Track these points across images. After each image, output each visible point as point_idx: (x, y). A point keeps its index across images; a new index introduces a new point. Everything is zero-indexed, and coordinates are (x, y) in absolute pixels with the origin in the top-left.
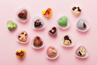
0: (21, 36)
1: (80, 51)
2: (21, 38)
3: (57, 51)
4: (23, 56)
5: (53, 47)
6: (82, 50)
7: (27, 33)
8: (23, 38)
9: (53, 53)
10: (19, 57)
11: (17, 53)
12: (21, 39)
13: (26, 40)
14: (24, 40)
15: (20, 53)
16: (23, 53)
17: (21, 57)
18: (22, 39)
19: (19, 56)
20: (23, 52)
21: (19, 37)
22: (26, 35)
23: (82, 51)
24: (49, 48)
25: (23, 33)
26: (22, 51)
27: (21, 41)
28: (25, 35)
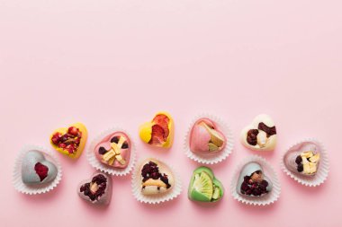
0: (107, 149)
1: (302, 154)
2: (106, 157)
3: (227, 136)
4: (78, 145)
5: (213, 120)
6: (311, 155)
7: (129, 139)
8: (114, 158)
9: (210, 142)
10: (66, 151)
11: (55, 139)
12: (107, 159)
13: (124, 162)
14: (117, 165)
15: (66, 136)
16: (76, 135)
17: (71, 151)
18: (110, 159)
19: (65, 148)
20: (74, 130)
21: (103, 151)
22: (125, 146)
23: (308, 159)
24: (199, 122)
25: (115, 140)
26: (70, 129)
27: (107, 166)
28: (122, 147)
